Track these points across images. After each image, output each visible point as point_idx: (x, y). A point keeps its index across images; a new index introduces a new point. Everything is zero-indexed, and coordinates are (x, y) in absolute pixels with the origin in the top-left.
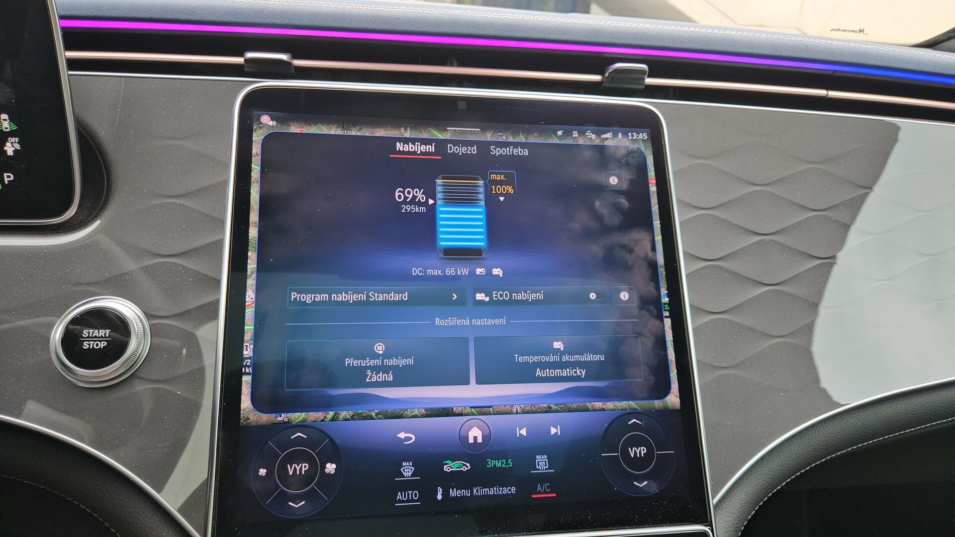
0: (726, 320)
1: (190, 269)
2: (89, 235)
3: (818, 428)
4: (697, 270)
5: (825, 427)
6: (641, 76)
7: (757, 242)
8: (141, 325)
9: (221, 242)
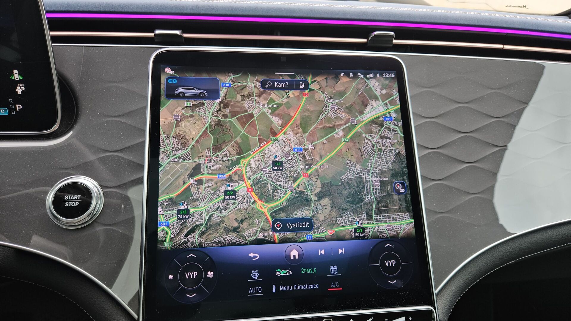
0: (443, 184)
1: (126, 159)
2: (66, 140)
3: (498, 248)
4: (425, 154)
5: (502, 247)
6: (390, 39)
7: (461, 137)
8: (98, 192)
9: (144, 142)
